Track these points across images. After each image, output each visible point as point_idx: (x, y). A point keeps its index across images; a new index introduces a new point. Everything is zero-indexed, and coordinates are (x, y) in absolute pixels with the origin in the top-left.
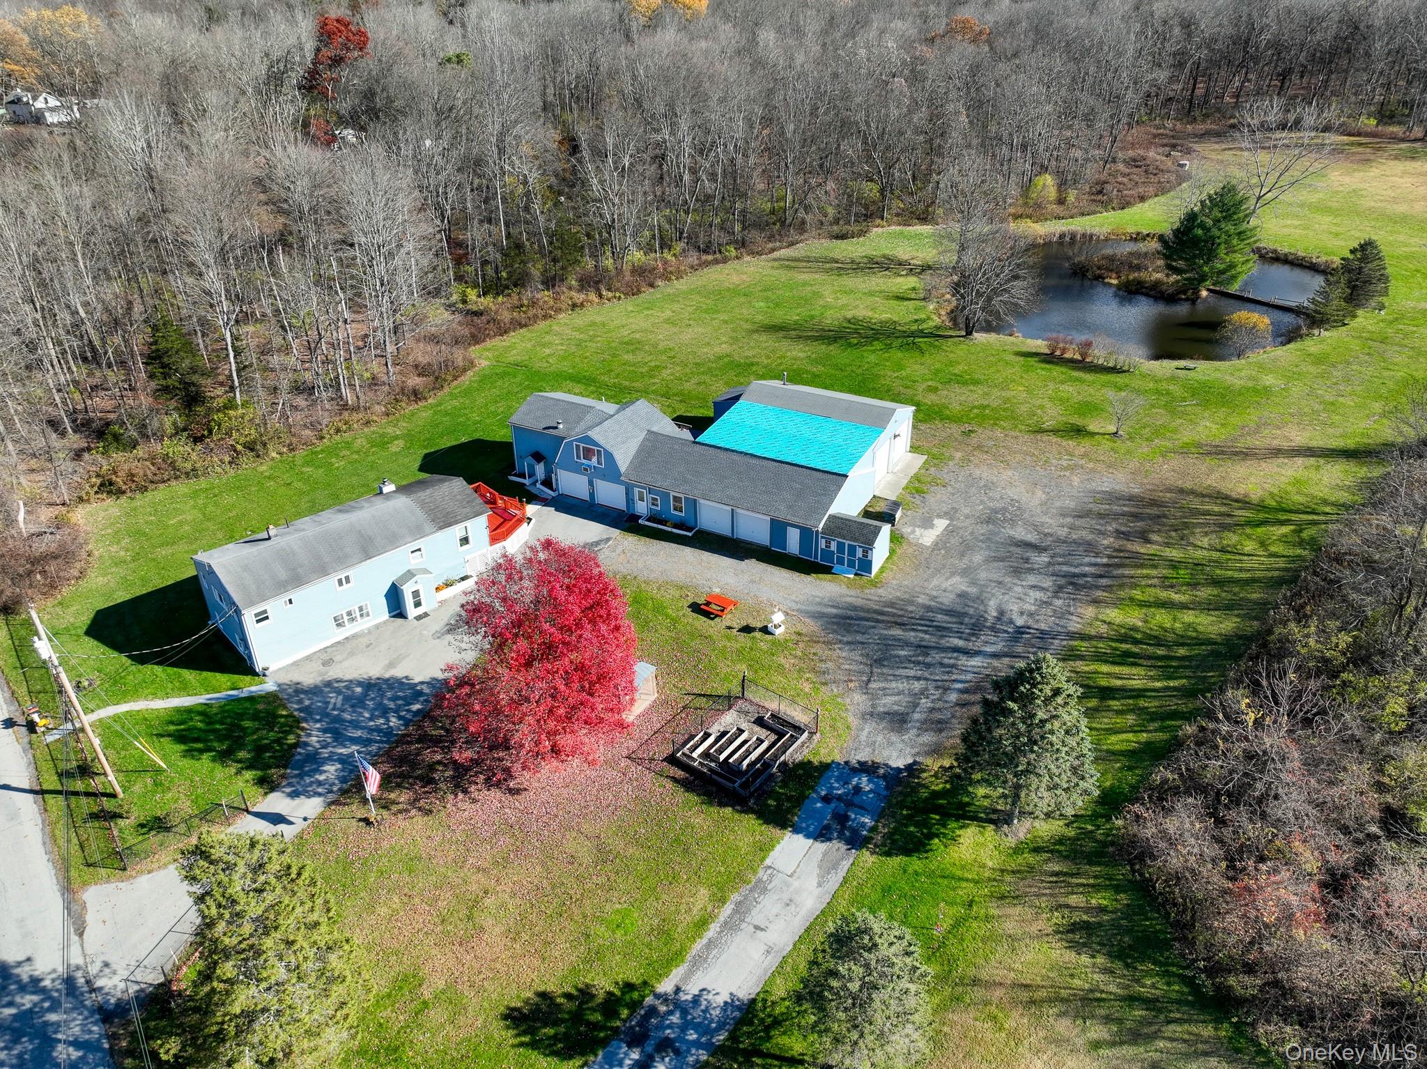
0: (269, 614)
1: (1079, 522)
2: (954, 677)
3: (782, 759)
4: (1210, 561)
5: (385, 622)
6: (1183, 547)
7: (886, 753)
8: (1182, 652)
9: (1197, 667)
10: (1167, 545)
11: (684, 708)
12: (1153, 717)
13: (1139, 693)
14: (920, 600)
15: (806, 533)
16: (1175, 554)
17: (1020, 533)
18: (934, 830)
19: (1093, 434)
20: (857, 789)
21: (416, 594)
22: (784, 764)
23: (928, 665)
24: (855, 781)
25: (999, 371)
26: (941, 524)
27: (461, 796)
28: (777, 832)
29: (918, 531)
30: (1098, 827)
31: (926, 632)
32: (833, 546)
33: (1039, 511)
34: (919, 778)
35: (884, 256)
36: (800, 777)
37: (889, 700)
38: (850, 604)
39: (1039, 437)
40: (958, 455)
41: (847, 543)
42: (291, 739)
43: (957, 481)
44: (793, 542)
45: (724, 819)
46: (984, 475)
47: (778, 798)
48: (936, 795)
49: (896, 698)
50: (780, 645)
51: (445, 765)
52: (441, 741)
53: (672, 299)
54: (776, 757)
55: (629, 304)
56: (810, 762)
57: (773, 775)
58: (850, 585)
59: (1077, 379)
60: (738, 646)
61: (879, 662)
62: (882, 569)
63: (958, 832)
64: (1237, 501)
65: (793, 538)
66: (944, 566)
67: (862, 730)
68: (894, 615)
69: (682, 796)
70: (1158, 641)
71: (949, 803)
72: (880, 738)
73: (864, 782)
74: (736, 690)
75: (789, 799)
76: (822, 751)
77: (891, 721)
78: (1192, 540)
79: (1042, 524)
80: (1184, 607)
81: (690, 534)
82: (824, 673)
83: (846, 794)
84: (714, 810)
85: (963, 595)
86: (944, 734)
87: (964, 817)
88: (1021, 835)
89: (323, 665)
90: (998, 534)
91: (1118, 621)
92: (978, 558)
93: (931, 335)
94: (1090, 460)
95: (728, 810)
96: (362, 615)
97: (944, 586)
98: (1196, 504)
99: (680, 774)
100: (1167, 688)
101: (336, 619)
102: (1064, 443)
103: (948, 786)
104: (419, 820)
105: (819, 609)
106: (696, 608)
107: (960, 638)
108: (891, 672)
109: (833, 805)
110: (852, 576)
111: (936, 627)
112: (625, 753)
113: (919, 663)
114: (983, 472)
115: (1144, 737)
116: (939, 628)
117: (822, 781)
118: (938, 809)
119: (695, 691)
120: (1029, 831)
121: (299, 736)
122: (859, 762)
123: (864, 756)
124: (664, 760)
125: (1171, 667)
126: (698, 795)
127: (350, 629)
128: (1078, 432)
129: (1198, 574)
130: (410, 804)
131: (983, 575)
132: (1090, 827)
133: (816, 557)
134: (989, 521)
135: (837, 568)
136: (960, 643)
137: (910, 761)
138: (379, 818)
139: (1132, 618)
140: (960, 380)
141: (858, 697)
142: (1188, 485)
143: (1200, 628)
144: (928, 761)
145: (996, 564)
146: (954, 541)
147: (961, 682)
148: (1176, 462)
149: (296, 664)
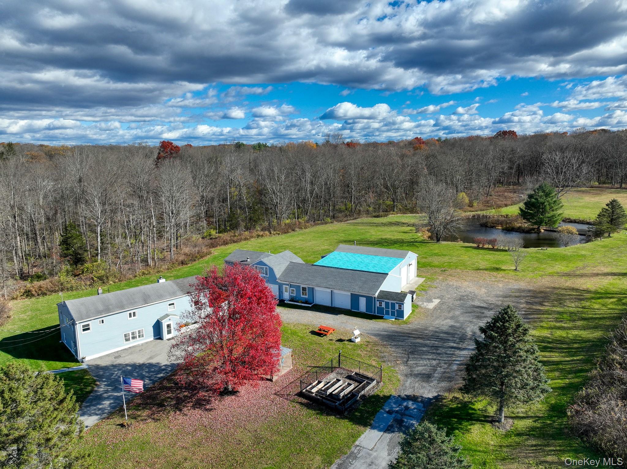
0: (91, 327)
1: (505, 299)
2: (454, 359)
3: (363, 393)
4: (578, 312)
5: (151, 341)
6: (561, 307)
7: (421, 391)
8: (576, 346)
9: (587, 351)
10: (554, 306)
11: (307, 372)
12: (570, 372)
13: (558, 363)
14: (430, 329)
15: (370, 300)
16: (559, 309)
17: (477, 303)
18: (454, 426)
19: (504, 270)
20: (407, 408)
21: (169, 326)
22: (364, 396)
23: (439, 354)
24: (405, 404)
25: (454, 252)
26: (436, 301)
27: (178, 412)
28: (361, 428)
29: (425, 304)
30: (554, 422)
31: (435, 341)
32: (383, 305)
33: (485, 295)
34: (442, 402)
35: (396, 222)
36: (373, 402)
37: (420, 368)
38: (394, 331)
39: (478, 271)
40: (441, 278)
41: (390, 302)
42: (89, 389)
43: (441, 286)
44: (363, 306)
45: (330, 421)
46: (455, 284)
47: (361, 411)
48: (452, 409)
49: (424, 367)
50: (359, 346)
51: (172, 399)
52: (171, 388)
53: (302, 234)
54: (359, 392)
55: (284, 236)
56: (378, 396)
57: (357, 401)
58: (393, 323)
59: (492, 254)
60: (336, 347)
61: (412, 353)
62: (409, 317)
63: (469, 427)
64: (584, 291)
65: (363, 302)
66: (441, 316)
67: (406, 381)
68: (417, 335)
69: (305, 411)
70: (562, 342)
71: (461, 413)
72: (417, 385)
73: (410, 404)
74: (335, 364)
75: (368, 412)
76: (385, 391)
77: (422, 377)
78: (565, 304)
79: (488, 300)
80: (570, 329)
81: (310, 306)
82: (383, 357)
83: (401, 410)
84: (324, 418)
85: (452, 326)
86: (453, 382)
87: (471, 419)
88: (508, 428)
89: (115, 358)
90: (466, 304)
91: (537, 335)
92: (457, 313)
93: (421, 242)
94: (506, 279)
95: (332, 418)
96: (139, 336)
97: (442, 323)
98: (563, 292)
99: (304, 401)
100: (572, 360)
101: (125, 336)
102: (491, 273)
103: (459, 405)
104: (152, 424)
105: (378, 332)
106: (313, 333)
107: (454, 343)
108: (419, 357)
109: (393, 415)
110: (394, 320)
111: (440, 339)
112: (273, 392)
113: (434, 353)
114: (454, 282)
115: (567, 381)
116: (442, 339)
117: (386, 404)
118: (455, 416)
119: (313, 365)
120: (512, 426)
121: (93, 388)
122: (406, 395)
123: (409, 392)
124: (296, 395)
125: (572, 352)
126: (315, 410)
127: (132, 343)
128: (497, 269)
129: (573, 317)
130: (148, 417)
131: (461, 319)
132: (549, 422)
133: (375, 312)
134: (460, 300)
135: (385, 316)
136: (455, 345)
137: (436, 394)
138: (129, 423)
139: (545, 333)
140: (437, 255)
141: (402, 367)
142: (557, 286)
143: (583, 336)
144: (446, 394)
145: (467, 314)
146: (444, 307)
147: (458, 361)
148: (548, 279)
149: (101, 358)
